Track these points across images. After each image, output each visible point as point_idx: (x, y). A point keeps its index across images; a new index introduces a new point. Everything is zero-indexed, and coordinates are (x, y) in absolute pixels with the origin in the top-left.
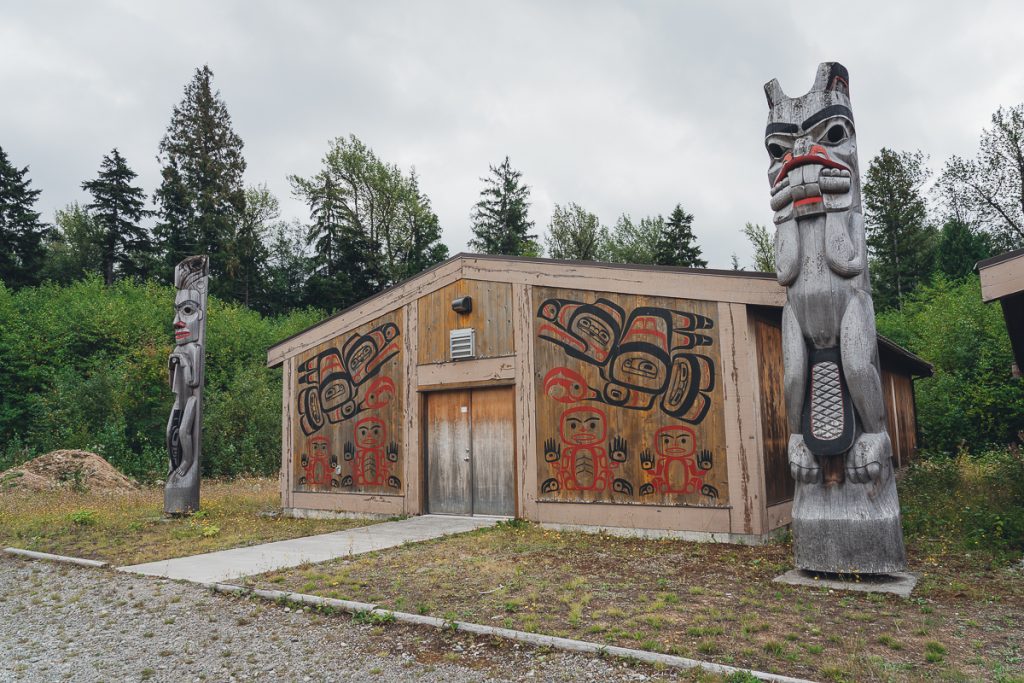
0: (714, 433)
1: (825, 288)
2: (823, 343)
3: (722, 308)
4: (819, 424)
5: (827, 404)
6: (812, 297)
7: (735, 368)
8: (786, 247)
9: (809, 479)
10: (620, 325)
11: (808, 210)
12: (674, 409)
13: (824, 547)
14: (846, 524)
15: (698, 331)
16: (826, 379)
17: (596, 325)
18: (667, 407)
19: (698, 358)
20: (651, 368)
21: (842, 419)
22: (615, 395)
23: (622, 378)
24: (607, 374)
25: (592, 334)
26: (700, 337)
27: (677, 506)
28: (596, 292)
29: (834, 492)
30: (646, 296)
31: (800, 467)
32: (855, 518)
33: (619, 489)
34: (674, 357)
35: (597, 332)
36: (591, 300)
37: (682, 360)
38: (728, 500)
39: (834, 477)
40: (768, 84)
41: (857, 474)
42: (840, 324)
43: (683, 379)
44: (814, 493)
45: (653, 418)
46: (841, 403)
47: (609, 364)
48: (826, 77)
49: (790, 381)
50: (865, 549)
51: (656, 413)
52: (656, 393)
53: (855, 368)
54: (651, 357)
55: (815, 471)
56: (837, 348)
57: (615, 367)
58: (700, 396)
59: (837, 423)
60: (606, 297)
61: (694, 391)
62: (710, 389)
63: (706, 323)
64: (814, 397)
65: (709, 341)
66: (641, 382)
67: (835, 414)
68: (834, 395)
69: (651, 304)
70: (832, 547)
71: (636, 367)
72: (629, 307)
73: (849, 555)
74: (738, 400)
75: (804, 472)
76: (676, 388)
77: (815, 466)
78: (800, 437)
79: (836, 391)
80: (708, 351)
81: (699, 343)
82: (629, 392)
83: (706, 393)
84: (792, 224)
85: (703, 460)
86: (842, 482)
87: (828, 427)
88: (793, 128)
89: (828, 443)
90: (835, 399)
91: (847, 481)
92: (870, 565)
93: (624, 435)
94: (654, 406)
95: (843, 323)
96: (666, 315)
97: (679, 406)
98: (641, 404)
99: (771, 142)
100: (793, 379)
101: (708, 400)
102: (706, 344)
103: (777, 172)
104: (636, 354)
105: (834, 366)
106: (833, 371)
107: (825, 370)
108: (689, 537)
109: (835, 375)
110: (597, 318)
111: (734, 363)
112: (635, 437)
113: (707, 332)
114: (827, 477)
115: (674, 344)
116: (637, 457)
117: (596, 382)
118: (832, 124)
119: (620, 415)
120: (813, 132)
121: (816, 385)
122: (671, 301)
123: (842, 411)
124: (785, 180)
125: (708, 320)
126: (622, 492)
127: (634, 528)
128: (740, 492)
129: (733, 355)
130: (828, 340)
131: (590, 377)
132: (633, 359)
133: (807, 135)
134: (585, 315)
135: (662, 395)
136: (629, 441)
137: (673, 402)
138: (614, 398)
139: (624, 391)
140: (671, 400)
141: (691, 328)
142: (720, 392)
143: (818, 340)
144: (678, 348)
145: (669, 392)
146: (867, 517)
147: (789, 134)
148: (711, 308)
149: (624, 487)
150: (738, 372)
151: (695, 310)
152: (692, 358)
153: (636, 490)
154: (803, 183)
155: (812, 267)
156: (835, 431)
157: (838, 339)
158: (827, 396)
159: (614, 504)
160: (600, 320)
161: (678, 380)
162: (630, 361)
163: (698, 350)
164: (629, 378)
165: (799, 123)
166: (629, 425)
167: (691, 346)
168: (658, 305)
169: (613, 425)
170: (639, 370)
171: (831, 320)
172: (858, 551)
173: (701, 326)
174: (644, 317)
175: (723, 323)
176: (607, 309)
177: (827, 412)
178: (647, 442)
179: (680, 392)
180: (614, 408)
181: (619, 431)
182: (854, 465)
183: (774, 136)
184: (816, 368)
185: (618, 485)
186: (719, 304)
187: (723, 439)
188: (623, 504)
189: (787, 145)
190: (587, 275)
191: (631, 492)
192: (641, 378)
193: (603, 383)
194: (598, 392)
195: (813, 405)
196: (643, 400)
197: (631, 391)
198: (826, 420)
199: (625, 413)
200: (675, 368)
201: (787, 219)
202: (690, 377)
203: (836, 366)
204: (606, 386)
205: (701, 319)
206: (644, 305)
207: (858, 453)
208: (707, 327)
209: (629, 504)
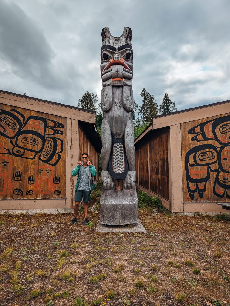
0: (61, 170)
1: (122, 115)
2: (118, 136)
3: (68, 121)
4: (115, 167)
5: (118, 159)
6: (116, 117)
7: (72, 144)
8: (108, 96)
9: (110, 188)
10: (22, 122)
11: (118, 83)
12: (45, 159)
13: (115, 215)
14: (123, 206)
15: (58, 129)
16: (119, 150)
17: (10, 121)
18: (42, 158)
19: (57, 139)
20: (36, 142)
21: (124, 165)
22: (17, 152)
23: (21, 145)
24: (14, 143)
25: (7, 124)
26: (58, 131)
27: (43, 199)
28: (11, 106)
29: (119, 193)
30: (35, 111)
31: (107, 184)
32: (127, 203)
33: (16, 193)
34: (46, 138)
35: (10, 124)
36: (8, 109)
37: (50, 139)
38: (65, 196)
39: (119, 187)
40: (105, 28)
41: (127, 186)
42: (125, 129)
43: (50, 147)
44: (111, 194)
45: (35, 163)
46: (123, 159)
47: (16, 138)
48: (127, 32)
49: (106, 149)
50: (129, 215)
51: (37, 160)
52: (37, 152)
53: (130, 146)
54: (36, 137)
55: (113, 185)
56: (123, 138)
57: (18, 140)
58: (56, 154)
59: (122, 167)
60: (16, 109)
61: (54, 152)
62: (61, 152)
63: (61, 126)
64: (114, 156)
65: (62, 133)
66: (31, 147)
67: (121, 163)
68: (121, 156)
69: (38, 115)
70: (118, 214)
71: (29, 140)
72: (27, 115)
73: (123, 217)
74: (72, 157)
75: (109, 186)
76: (46, 151)
77: (113, 183)
78: (107, 172)
79: (121, 154)
80: (61, 137)
81: (57, 133)
82: (24, 152)
83: (59, 154)
84: (110, 87)
85: (56, 180)
86: (122, 190)
87: (119, 168)
88: (114, 49)
89: (119, 174)
90: (121, 157)
91: (124, 189)
92: (131, 221)
93: (21, 169)
94: (36, 158)
95: (126, 129)
96: (44, 120)
97: (47, 159)
98: (30, 157)
99: (104, 52)
100: (107, 149)
101: (60, 156)
102: (60, 134)
103: (105, 66)
104: (29, 135)
105: (121, 145)
106: (121, 147)
107: (118, 146)
108: (48, 212)
109: (122, 148)
110: (11, 118)
111: (71, 142)
112: (26, 170)
113: (61, 129)
114: (117, 188)
115: (47, 132)
116: (26, 179)
117: (9, 146)
118: (128, 52)
119: (19, 160)
120: (121, 53)
121: (115, 152)
122: (46, 115)
123: (124, 162)
124: (109, 69)
125: (62, 124)
126: (17, 194)
127: (22, 209)
128: (70, 192)
129: (71, 139)
130: (120, 135)
131: (5, 143)
132: (27, 137)
133: (119, 53)
134: (4, 115)
135: (40, 153)
136: (23, 172)
137: (45, 157)
138: (17, 154)
139: (22, 150)
140: (44, 156)
141: (55, 127)
142: (65, 153)
143: (116, 135)
144: (48, 134)
145: (43, 152)
146: (131, 202)
147: (112, 51)
148: (64, 120)
149: (19, 192)
150: (73, 146)
151: (57, 120)
152: (54, 140)
153: (25, 193)
154: (117, 72)
155: (117, 105)
156: (121, 170)
157: (124, 135)
158: (118, 156)
159: (13, 200)
160: (12, 119)
161: (47, 147)
162: (26, 138)
163: (57, 136)
164: (25, 145)
165: (117, 47)
166: (23, 165)
167: (54, 134)
168: (40, 116)
169: (16, 165)
170: (30, 142)
171: (122, 127)
172: (127, 216)
173: (59, 126)
174: (34, 120)
175: (68, 126)
176: (16, 114)
177: (119, 162)
178: (31, 173)
179: (47, 152)
180: (17, 158)
181: (18, 167)
182: (127, 182)
183: (106, 50)
184: (115, 145)
185: (16, 191)
186: (67, 118)
187: (65, 172)
188: (18, 200)
189: (111, 55)
190: (7, 98)
191: (22, 194)
192: (31, 146)
193: (12, 147)
194: (9, 150)
195: (113, 159)
196: (31, 155)
197: (25, 151)
198: (118, 165)
199: (21, 160)
200: (46, 142)
201: (109, 85)
202: (53, 146)
203: (122, 145)
204: (13, 148)
205: (59, 124)
206: (34, 115)
207: (129, 178)
208: (61, 127)
209: (21, 199)
